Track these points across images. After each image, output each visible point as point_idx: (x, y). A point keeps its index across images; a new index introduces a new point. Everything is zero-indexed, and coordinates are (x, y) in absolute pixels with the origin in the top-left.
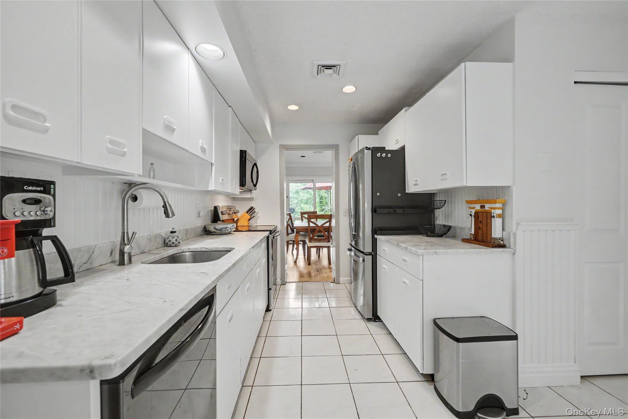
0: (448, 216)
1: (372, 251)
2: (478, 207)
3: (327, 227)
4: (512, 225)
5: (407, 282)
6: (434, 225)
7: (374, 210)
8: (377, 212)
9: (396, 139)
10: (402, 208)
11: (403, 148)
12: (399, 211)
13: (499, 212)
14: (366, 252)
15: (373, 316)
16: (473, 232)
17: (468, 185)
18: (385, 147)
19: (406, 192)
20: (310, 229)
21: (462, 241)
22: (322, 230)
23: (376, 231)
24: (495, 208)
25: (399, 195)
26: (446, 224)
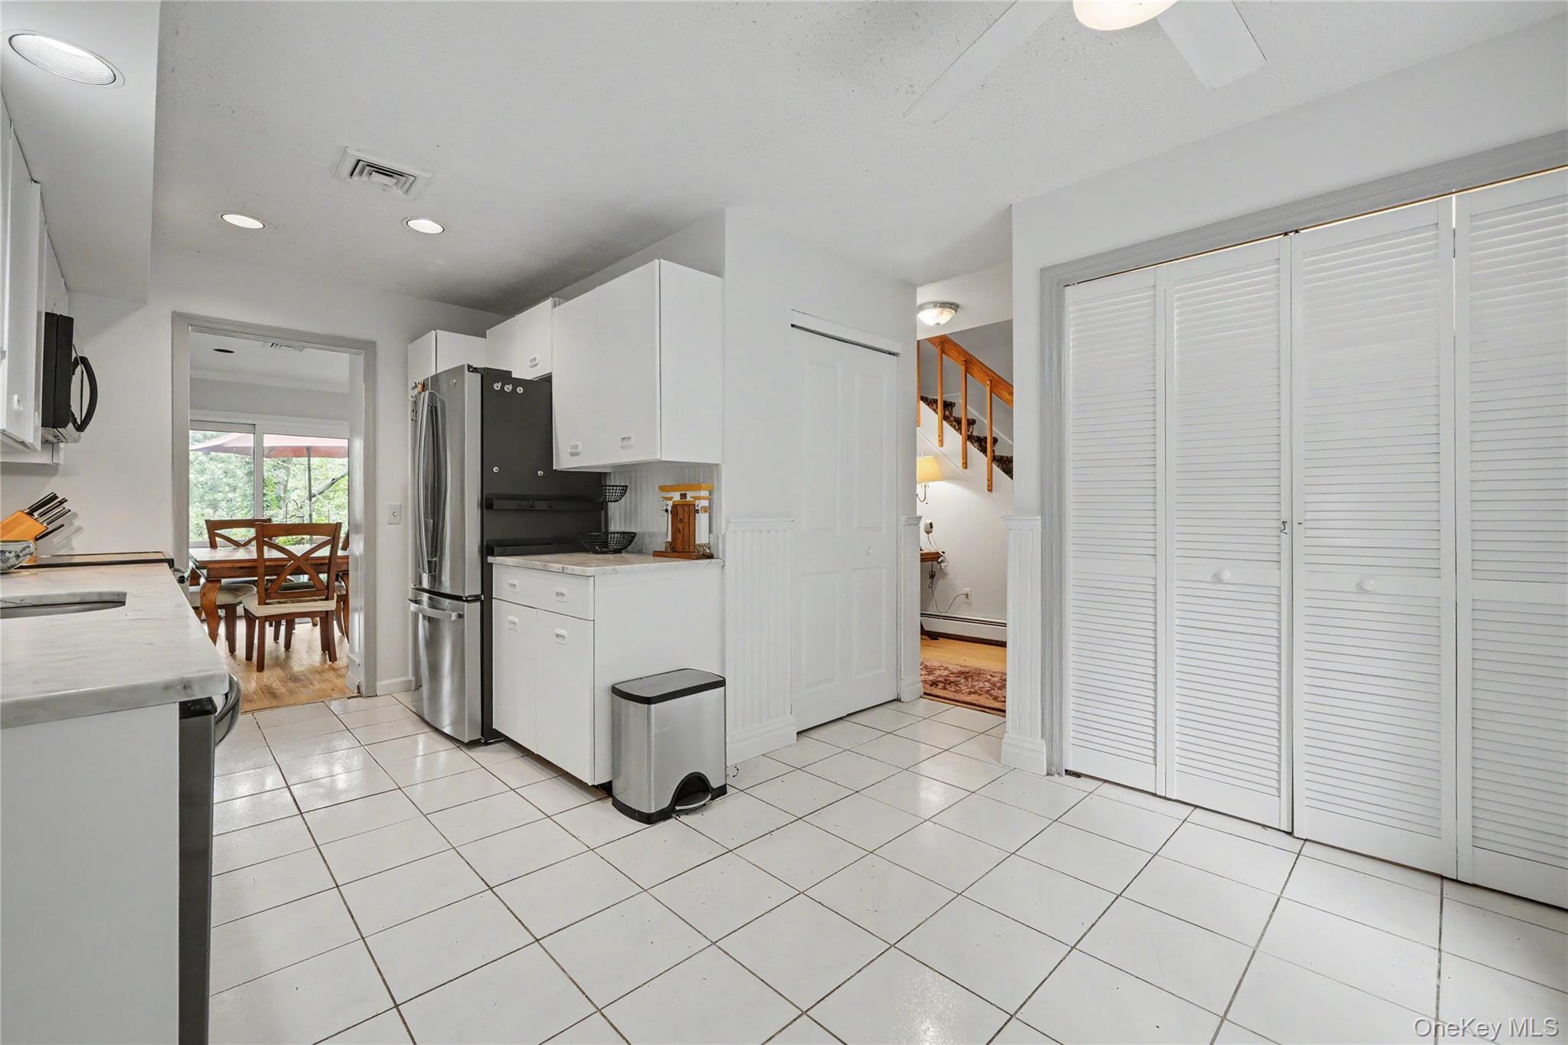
0: (630, 515)
1: (482, 594)
2: (676, 497)
3: (323, 558)
4: (721, 525)
5: (564, 632)
6: (607, 533)
7: (487, 504)
8: (495, 508)
9: (533, 357)
10: (546, 500)
11: (547, 380)
12: (541, 505)
13: (705, 503)
14: (466, 595)
15: (482, 735)
16: (669, 539)
17: (663, 459)
18: (511, 372)
19: (554, 468)
20: (266, 567)
21: (653, 556)
22: (305, 566)
23: (488, 549)
24: (699, 498)
25: (540, 473)
26: (627, 530)
